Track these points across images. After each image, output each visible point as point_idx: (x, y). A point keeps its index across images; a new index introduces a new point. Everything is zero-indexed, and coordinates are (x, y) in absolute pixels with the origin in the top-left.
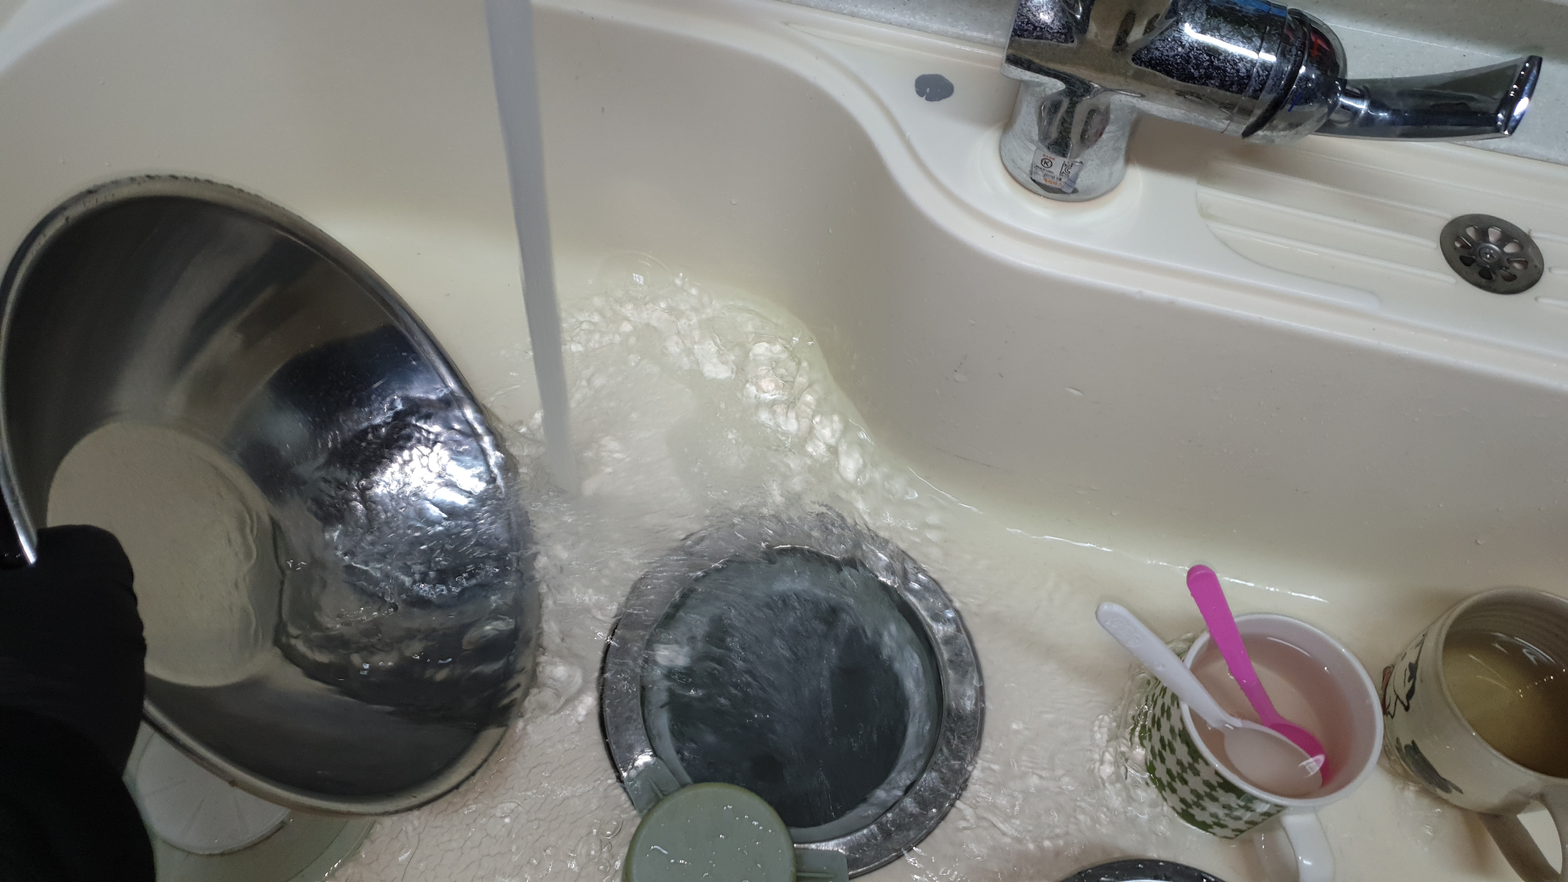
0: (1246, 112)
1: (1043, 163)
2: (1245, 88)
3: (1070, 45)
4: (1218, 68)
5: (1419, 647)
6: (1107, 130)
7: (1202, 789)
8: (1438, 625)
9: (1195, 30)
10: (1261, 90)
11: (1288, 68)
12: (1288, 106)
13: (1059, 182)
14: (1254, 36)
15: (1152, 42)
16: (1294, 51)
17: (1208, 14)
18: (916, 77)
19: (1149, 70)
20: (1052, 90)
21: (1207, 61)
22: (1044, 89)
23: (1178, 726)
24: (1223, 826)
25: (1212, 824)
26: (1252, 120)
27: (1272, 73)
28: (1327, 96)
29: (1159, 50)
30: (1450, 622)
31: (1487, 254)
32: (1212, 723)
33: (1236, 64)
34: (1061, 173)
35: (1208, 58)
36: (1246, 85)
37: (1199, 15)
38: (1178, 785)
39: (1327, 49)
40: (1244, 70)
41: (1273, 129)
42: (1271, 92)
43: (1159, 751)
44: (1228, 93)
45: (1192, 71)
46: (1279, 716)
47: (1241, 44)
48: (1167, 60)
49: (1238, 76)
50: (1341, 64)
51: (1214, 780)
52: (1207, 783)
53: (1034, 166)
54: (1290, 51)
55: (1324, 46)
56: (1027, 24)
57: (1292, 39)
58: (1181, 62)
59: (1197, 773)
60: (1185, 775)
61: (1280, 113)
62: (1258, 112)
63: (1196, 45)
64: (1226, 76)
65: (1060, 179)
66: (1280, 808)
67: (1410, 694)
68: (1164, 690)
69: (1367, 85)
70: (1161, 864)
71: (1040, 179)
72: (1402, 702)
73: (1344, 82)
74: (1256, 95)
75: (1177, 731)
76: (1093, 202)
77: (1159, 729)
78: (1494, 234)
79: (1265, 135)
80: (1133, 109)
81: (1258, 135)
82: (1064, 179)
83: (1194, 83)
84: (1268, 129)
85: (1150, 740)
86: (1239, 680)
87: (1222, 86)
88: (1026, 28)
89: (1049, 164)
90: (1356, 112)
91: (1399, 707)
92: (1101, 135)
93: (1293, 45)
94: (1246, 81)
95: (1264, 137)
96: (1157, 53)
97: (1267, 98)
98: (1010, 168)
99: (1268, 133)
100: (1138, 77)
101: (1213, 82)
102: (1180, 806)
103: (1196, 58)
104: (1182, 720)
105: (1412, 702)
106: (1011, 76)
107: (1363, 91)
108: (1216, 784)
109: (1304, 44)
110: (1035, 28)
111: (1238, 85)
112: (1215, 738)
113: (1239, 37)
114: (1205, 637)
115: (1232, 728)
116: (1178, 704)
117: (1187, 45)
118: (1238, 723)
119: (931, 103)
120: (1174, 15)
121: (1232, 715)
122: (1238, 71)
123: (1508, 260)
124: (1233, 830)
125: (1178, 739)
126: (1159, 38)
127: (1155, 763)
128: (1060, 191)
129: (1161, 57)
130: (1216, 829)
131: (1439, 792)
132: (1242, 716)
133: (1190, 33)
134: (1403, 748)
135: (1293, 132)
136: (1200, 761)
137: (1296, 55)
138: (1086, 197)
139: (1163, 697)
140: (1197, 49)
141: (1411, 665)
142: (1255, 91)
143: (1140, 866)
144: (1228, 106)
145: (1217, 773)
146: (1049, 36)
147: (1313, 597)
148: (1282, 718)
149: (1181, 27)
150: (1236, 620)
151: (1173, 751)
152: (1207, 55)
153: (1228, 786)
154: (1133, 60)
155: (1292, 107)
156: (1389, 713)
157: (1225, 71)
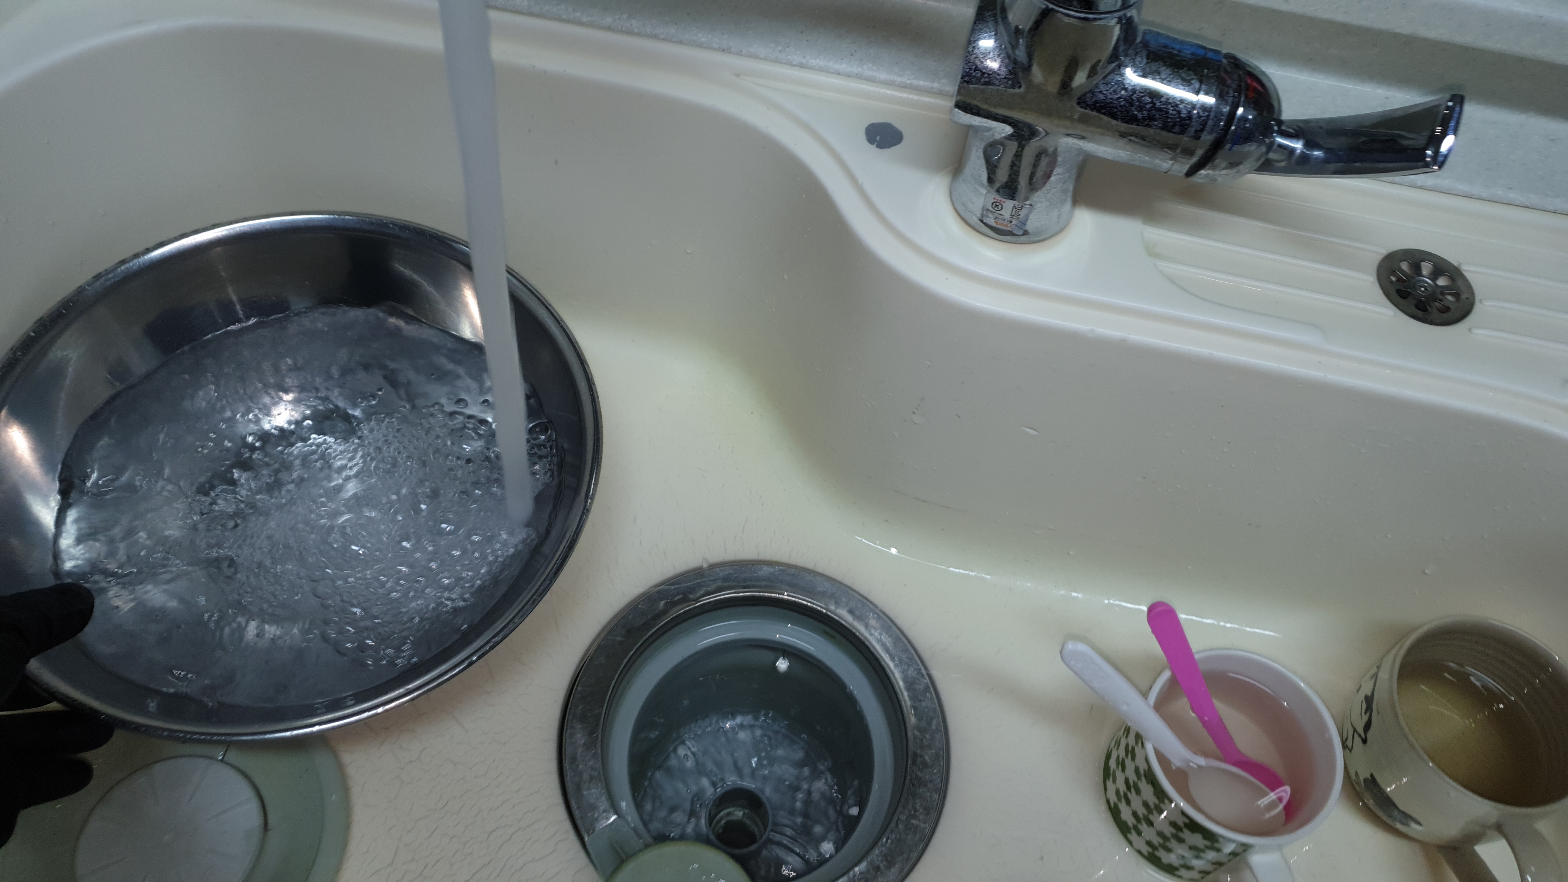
0: (1188, 152)
1: (994, 206)
2: (1186, 129)
3: (1017, 90)
4: (1160, 110)
5: (1373, 681)
6: (1054, 173)
7: (1168, 830)
8: (1391, 656)
9: (1137, 74)
10: (1202, 130)
11: (1226, 109)
12: (1228, 146)
13: (1009, 225)
14: (1192, 79)
15: (1097, 86)
16: (1231, 92)
17: (1148, 59)
18: (867, 125)
19: (1094, 113)
20: (1000, 134)
21: (1150, 103)
22: (993, 133)
23: (1143, 767)
24: (1190, 868)
26: (1195, 159)
27: (1212, 114)
28: (1265, 136)
29: (1103, 94)
30: (1403, 652)
31: (1421, 286)
32: (1176, 762)
33: (1177, 106)
34: (1012, 216)
36: (1188, 125)
37: (1139, 59)
39: (1262, 91)
40: (1184, 112)
41: (1214, 168)
42: (1211, 132)
43: (1124, 794)
44: (1171, 134)
45: (1136, 113)
46: (1241, 753)
47: (1181, 87)
48: (1111, 103)
49: (1180, 117)
50: (1276, 104)
52: (1172, 823)
53: (985, 210)
54: (1228, 93)
55: (1260, 88)
56: (975, 71)
57: (1229, 82)
58: (1124, 106)
59: (1161, 814)
60: (1150, 817)
61: (1221, 153)
62: (1200, 152)
63: (1138, 88)
64: (1168, 117)
65: (1011, 222)
66: (1248, 847)
67: (1368, 726)
68: (1127, 730)
69: (1301, 125)
71: (992, 222)
72: (1360, 735)
73: (1280, 123)
74: (1197, 136)
75: (1142, 772)
76: (1043, 244)
77: (1123, 770)
78: (1426, 268)
79: (1208, 174)
80: (1080, 151)
81: (1201, 174)
82: (1014, 222)
83: (1138, 125)
84: (1210, 169)
86: (1201, 719)
87: (1164, 127)
88: (974, 74)
89: (1000, 207)
90: (1292, 151)
91: (1357, 740)
92: (1049, 177)
93: (1229, 87)
94: (1188, 122)
95: (1207, 176)
96: (1101, 97)
97: (1208, 138)
98: (961, 212)
99: (1210, 172)
100: (1083, 120)
101: (1156, 123)
102: (1145, 849)
103: (1139, 100)
104: (1147, 760)
105: (1369, 735)
106: (960, 121)
107: (1299, 131)
108: (1182, 825)
109: (1240, 86)
110: (983, 74)
111: (1181, 126)
112: (1180, 777)
113: (1179, 80)
114: (1167, 674)
115: (1196, 767)
116: (1142, 743)
117: (1130, 88)
118: (1201, 761)
119: (882, 150)
120: (1116, 60)
121: (1196, 753)
122: (1179, 112)
123: (1442, 294)
124: (1201, 872)
125: (1143, 779)
126: (1102, 82)
128: (1011, 234)
129: (1105, 100)
131: (1397, 826)
133: (1132, 77)
134: (1362, 782)
135: (1235, 170)
136: (1165, 799)
137: (1234, 96)
138: (1036, 239)
139: (1127, 737)
140: (1140, 93)
141: (1367, 698)
142: (1196, 131)
144: (1171, 147)
145: (1183, 813)
146: (997, 82)
147: (1267, 633)
148: (1244, 755)
149: (1123, 71)
150: (1196, 656)
152: (1150, 97)
154: (1079, 103)
155: (1233, 146)
156: (1347, 746)
157: (1167, 113)
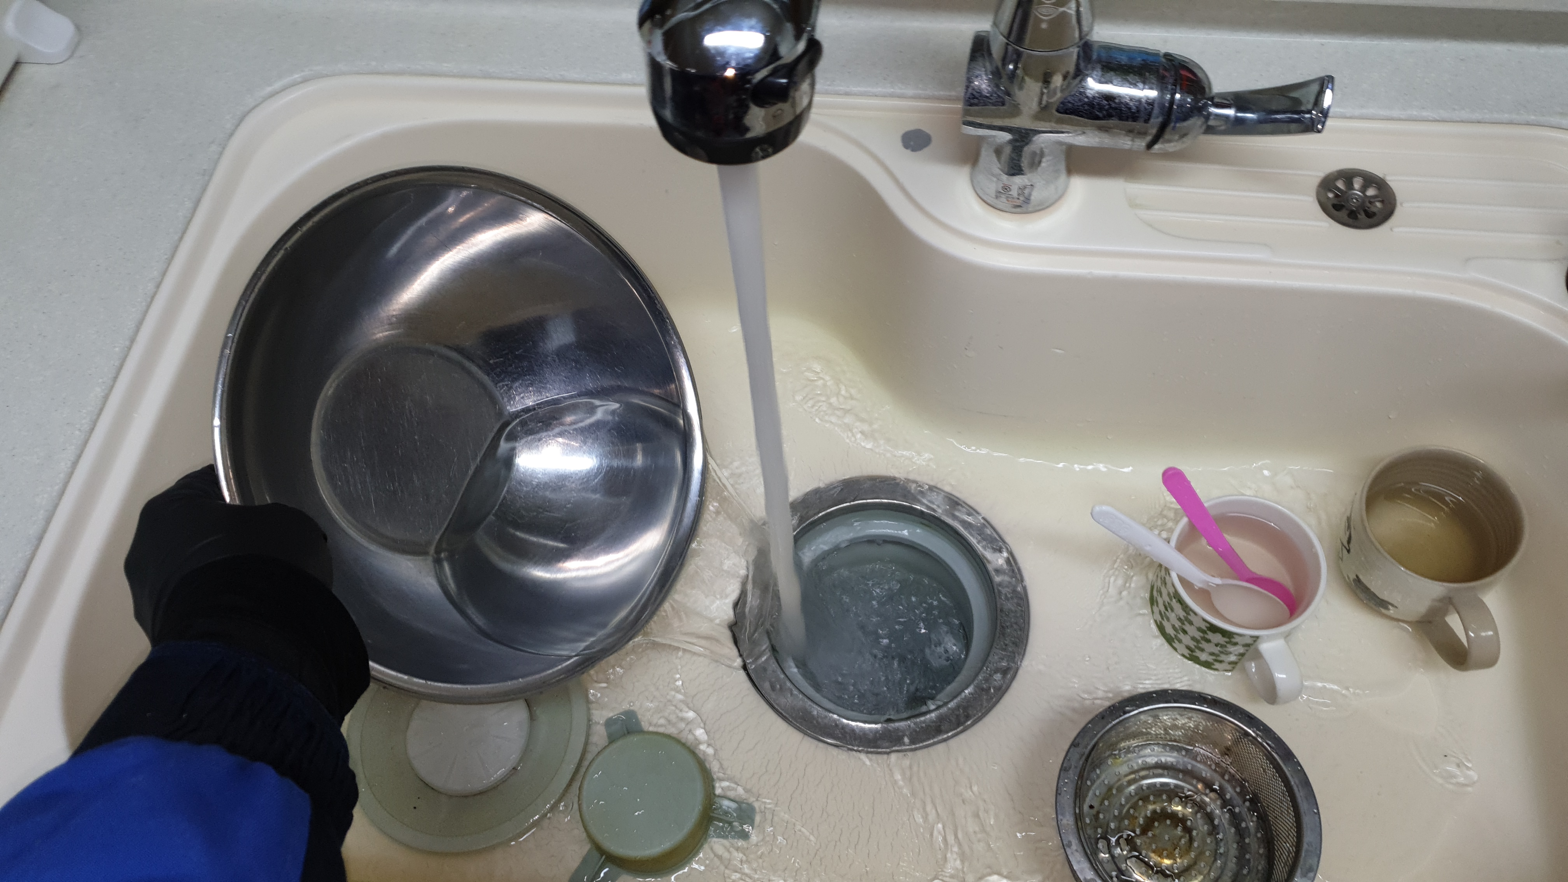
0: (1142, 134)
1: (1004, 189)
2: (1137, 119)
4: (1115, 109)
6: (1044, 160)
7: (1198, 635)
9: (1096, 83)
10: (1150, 117)
11: (1167, 97)
12: (1172, 125)
13: (1018, 201)
14: (1138, 82)
16: (1169, 84)
17: (1103, 70)
18: (901, 134)
19: (1067, 116)
20: (1003, 139)
21: (1107, 105)
22: (998, 140)
23: (1172, 590)
24: (1221, 662)
25: (1212, 661)
26: (1149, 138)
27: (1156, 105)
28: (1201, 111)
29: (1075, 101)
31: (1352, 199)
32: (1198, 585)
33: (1127, 104)
34: (1019, 195)
35: (1106, 102)
36: (1138, 117)
37: (1095, 73)
38: (1181, 636)
39: (1195, 78)
40: (1135, 107)
41: (1166, 142)
42: (1158, 117)
43: (1164, 613)
44: (1127, 123)
45: (1097, 113)
46: (1250, 571)
48: (1079, 106)
49: (1131, 112)
50: (1206, 85)
51: (1203, 626)
52: (1200, 629)
53: (998, 191)
54: (1167, 87)
55: (1192, 77)
57: (1168, 76)
58: (1088, 107)
59: (1191, 623)
60: (1184, 627)
61: (1169, 129)
62: (1154, 131)
63: (1097, 95)
64: (1122, 113)
65: (1018, 199)
66: (1256, 638)
67: (1349, 542)
69: (1229, 98)
70: (1170, 691)
71: (1004, 201)
73: (1212, 98)
74: (1147, 121)
75: (1172, 595)
76: (1046, 210)
77: (1161, 596)
78: (1357, 183)
81: (1158, 146)
82: (1021, 199)
84: (1162, 143)
85: (1157, 606)
86: (1216, 548)
87: (1121, 119)
88: (973, 95)
89: (1008, 189)
90: (1227, 117)
91: (1345, 552)
93: (1167, 80)
94: (1137, 115)
95: (1161, 147)
96: (1070, 105)
97: (1156, 121)
98: (981, 195)
100: (1059, 121)
101: (1114, 117)
102: (1187, 652)
103: (1099, 104)
104: (1173, 586)
105: (1351, 545)
106: (967, 134)
107: (1230, 101)
108: (1205, 629)
109: (1176, 80)
110: (981, 94)
113: (1128, 85)
114: (1185, 520)
115: (1215, 586)
116: (1169, 574)
117: (1092, 94)
118: (1218, 581)
119: (917, 152)
120: (1079, 74)
121: (1213, 576)
122: (1130, 109)
123: (1370, 203)
124: (1230, 663)
125: (1174, 600)
127: (1163, 622)
128: (1020, 206)
129: (1075, 107)
130: (1217, 665)
131: (1383, 611)
132: (1221, 576)
133: (1093, 85)
134: (1352, 581)
135: (1184, 139)
136: (1191, 613)
137: (1171, 87)
138: (1040, 208)
139: (1161, 570)
140: (1099, 96)
141: (1348, 518)
142: (1146, 118)
143: (1154, 695)
144: (1130, 131)
145: (1205, 620)
148: (1256, 574)
149: (1084, 84)
150: (1206, 505)
151: (1172, 610)
152: (1108, 99)
153: (1214, 629)
154: (1057, 111)
155: (1176, 124)
157: (1121, 110)
